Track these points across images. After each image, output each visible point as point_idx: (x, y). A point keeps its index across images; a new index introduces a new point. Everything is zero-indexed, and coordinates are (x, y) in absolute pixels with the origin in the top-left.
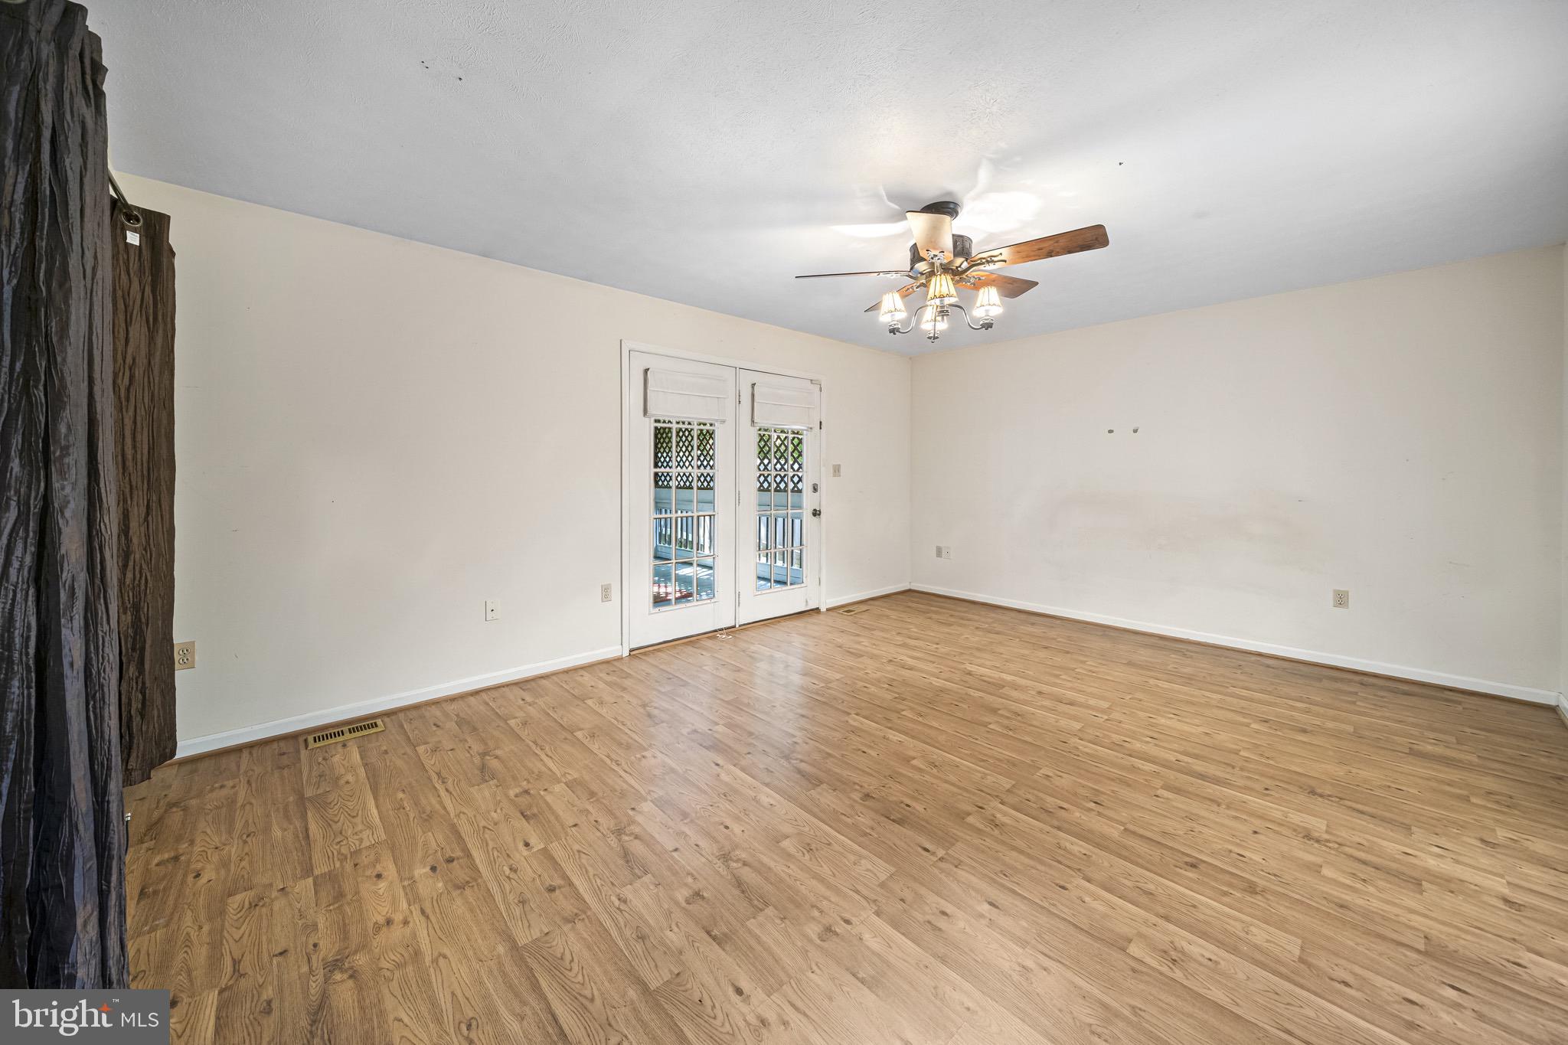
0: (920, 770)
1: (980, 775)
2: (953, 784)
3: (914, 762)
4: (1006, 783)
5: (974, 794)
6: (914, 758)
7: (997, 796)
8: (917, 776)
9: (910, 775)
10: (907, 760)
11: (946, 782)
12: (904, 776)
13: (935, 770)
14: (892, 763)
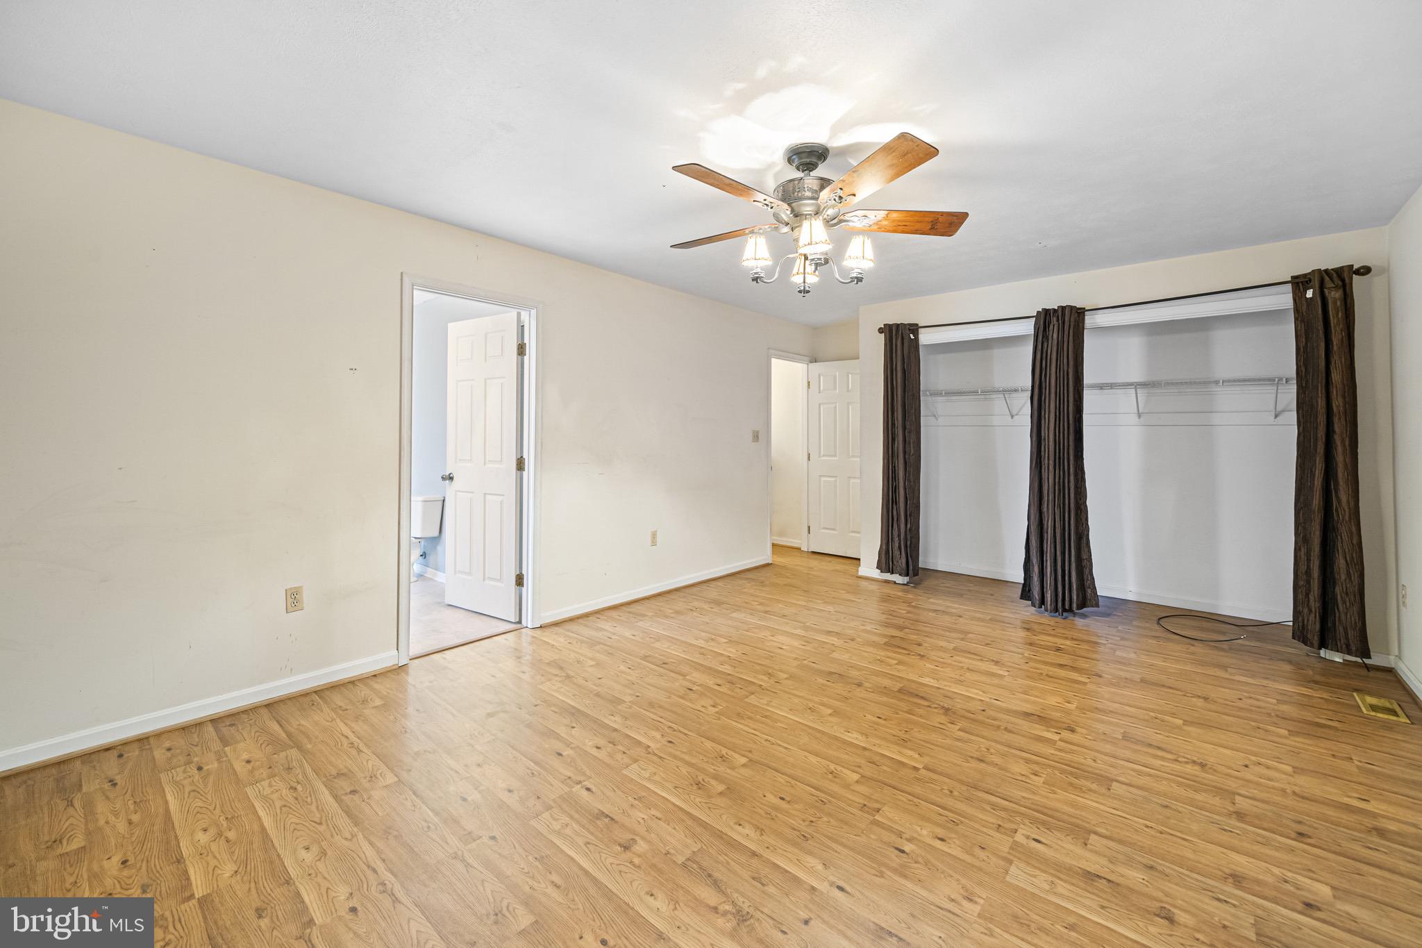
0: (823, 705)
1: (772, 704)
2: (796, 695)
3: (830, 711)
4: (752, 700)
5: (780, 690)
6: (830, 715)
7: (763, 689)
8: (825, 700)
9: (830, 700)
10: (836, 712)
11: (799, 697)
12: (836, 700)
13: (811, 705)
14: (849, 709)
